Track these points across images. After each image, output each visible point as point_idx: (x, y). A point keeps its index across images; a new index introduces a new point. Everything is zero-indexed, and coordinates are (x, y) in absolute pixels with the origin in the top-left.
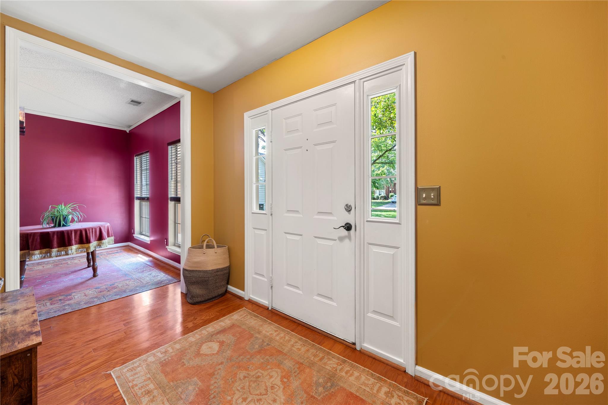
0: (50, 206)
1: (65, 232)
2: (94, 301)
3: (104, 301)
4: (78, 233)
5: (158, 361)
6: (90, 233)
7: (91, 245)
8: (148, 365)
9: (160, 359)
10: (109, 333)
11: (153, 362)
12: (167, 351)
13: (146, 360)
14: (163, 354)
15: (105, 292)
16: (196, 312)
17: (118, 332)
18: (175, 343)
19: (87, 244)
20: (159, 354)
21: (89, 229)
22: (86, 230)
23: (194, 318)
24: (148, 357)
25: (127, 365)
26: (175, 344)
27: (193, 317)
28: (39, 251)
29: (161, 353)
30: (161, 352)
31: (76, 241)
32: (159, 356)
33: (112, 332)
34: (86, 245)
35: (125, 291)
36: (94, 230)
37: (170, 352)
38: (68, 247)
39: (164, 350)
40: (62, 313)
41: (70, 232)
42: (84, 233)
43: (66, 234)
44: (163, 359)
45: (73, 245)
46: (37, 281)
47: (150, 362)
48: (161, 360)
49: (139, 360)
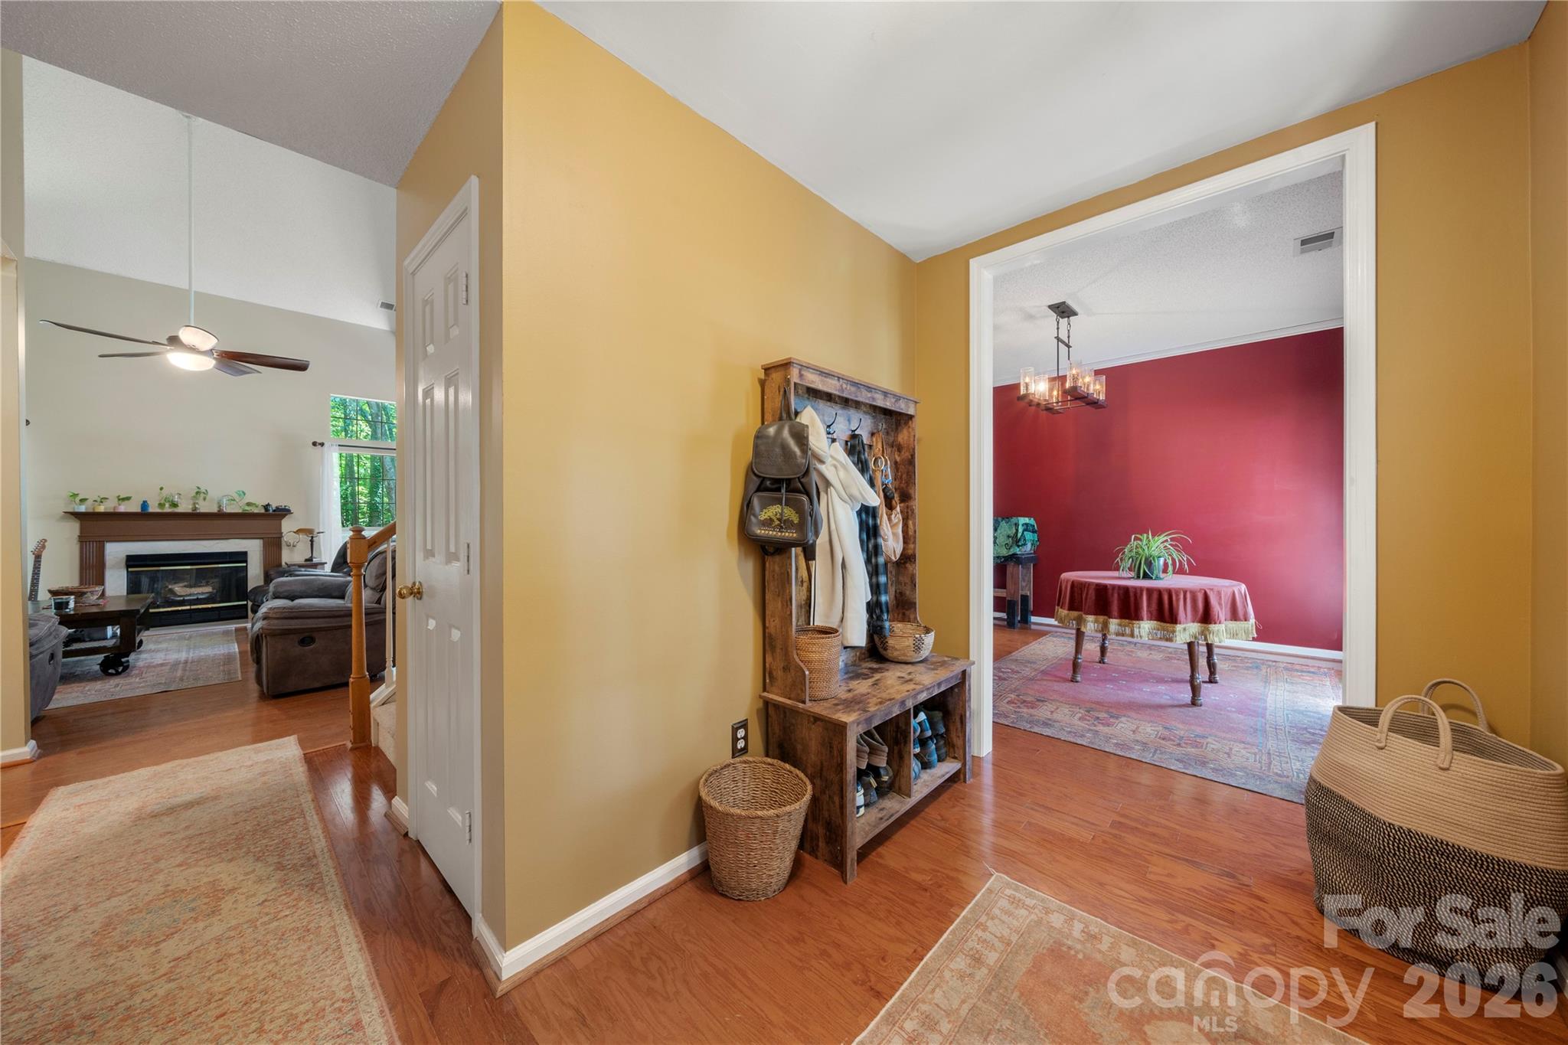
0: (1133, 536)
1: (1130, 589)
2: (1130, 748)
3: (1146, 758)
4: (1155, 596)
5: (1058, 936)
6: (1178, 600)
7: (1179, 627)
8: (1039, 922)
9: (1069, 936)
10: (1075, 817)
11: (1052, 927)
12: (1096, 938)
13: (1048, 911)
14: (1083, 934)
15: (1172, 743)
16: (1298, 937)
17: (1087, 825)
18: (1136, 944)
19: (1172, 625)
20: (1078, 927)
21: (1177, 591)
22: (1169, 592)
23: (1265, 946)
24: (1060, 911)
25: (1021, 888)
26: (1130, 944)
27: (1267, 941)
28: (1093, 616)
29: (1086, 930)
30: (1087, 927)
31: (1149, 611)
32: (1074, 928)
33: (1080, 819)
34: (1168, 625)
35: (1204, 764)
36: (1188, 596)
37: (1098, 946)
38: (1134, 622)
39: (1097, 930)
40: (1072, 740)
41: (1139, 592)
42: (1166, 598)
43: (1132, 594)
44: (1069, 943)
45: (1142, 620)
46: (1114, 674)
47: (1048, 922)
48: (1065, 940)
49: (1043, 900)
